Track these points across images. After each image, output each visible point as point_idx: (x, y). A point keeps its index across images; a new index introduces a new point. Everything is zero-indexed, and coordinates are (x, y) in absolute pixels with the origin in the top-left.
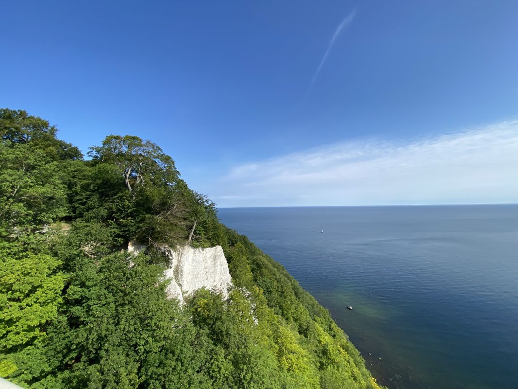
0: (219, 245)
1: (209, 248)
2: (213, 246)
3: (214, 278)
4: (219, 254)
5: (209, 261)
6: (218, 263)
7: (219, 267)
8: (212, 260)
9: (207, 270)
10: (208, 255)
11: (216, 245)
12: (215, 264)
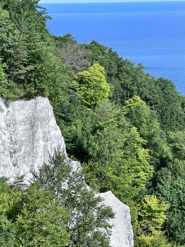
0: (43, 96)
1: (22, 102)
2: (28, 97)
3: (31, 163)
4: (43, 115)
5: (21, 129)
6: (40, 134)
7: (41, 143)
8: (28, 126)
9: (17, 146)
10: (20, 117)
11: (36, 95)
12: (33, 135)
